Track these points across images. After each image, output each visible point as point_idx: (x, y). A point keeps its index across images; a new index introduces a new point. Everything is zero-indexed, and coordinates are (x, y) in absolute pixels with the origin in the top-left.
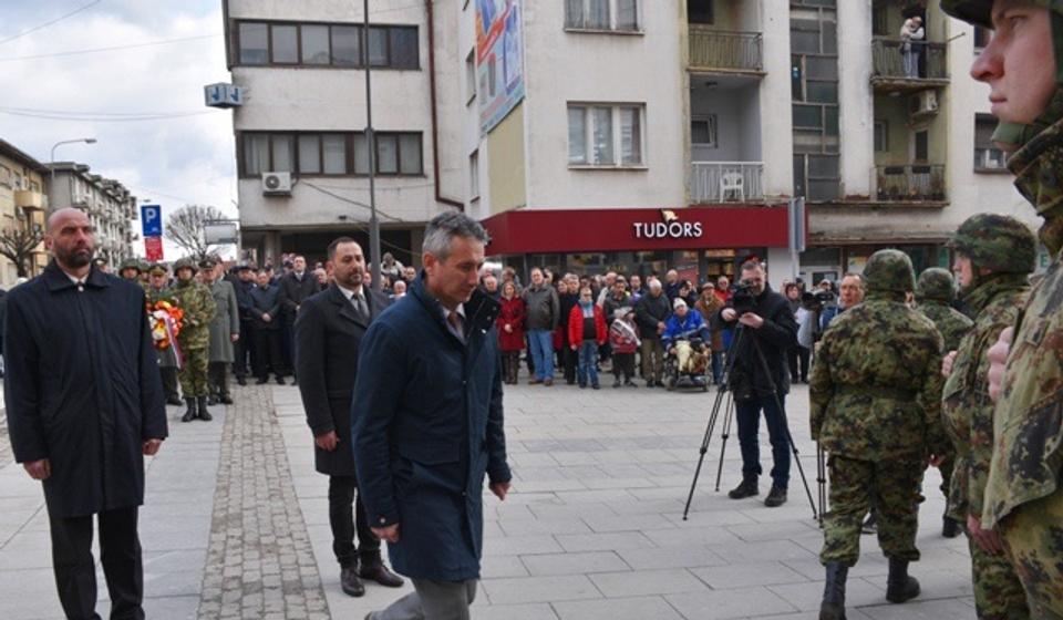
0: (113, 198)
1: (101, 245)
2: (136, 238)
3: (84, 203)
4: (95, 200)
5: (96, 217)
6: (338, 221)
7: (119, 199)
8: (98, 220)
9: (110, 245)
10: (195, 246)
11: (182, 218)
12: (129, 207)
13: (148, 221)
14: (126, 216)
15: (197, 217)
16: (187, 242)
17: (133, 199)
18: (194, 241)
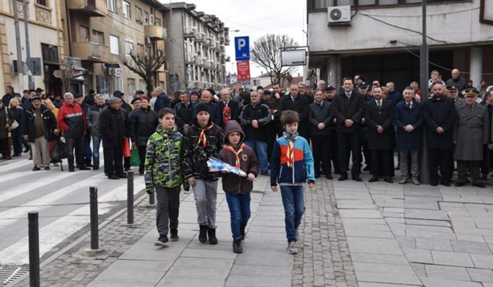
0: (213, 29)
1: (203, 65)
2: (228, 60)
3: (192, 33)
4: (200, 32)
5: (200, 45)
6: (389, 46)
7: (216, 29)
8: (201, 46)
9: (210, 65)
10: (272, 66)
11: (263, 44)
12: (223, 36)
13: (240, 49)
14: (221, 43)
15: (274, 44)
16: (267, 64)
17: (227, 29)
18: (271, 62)
